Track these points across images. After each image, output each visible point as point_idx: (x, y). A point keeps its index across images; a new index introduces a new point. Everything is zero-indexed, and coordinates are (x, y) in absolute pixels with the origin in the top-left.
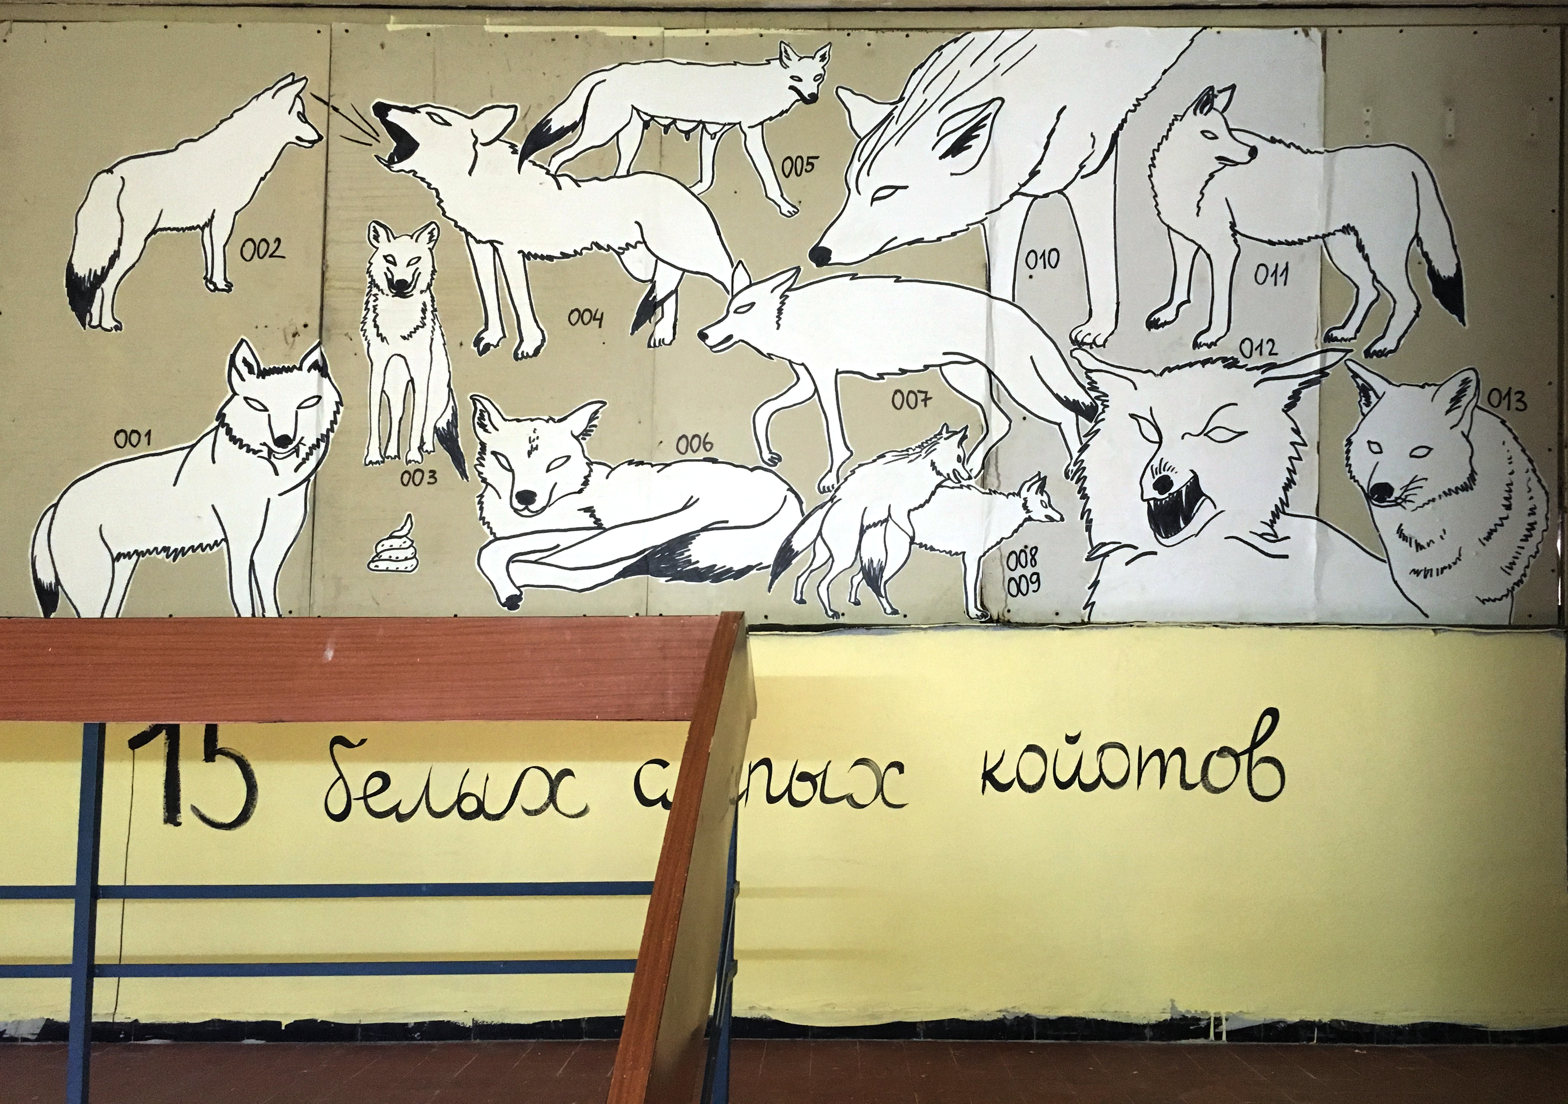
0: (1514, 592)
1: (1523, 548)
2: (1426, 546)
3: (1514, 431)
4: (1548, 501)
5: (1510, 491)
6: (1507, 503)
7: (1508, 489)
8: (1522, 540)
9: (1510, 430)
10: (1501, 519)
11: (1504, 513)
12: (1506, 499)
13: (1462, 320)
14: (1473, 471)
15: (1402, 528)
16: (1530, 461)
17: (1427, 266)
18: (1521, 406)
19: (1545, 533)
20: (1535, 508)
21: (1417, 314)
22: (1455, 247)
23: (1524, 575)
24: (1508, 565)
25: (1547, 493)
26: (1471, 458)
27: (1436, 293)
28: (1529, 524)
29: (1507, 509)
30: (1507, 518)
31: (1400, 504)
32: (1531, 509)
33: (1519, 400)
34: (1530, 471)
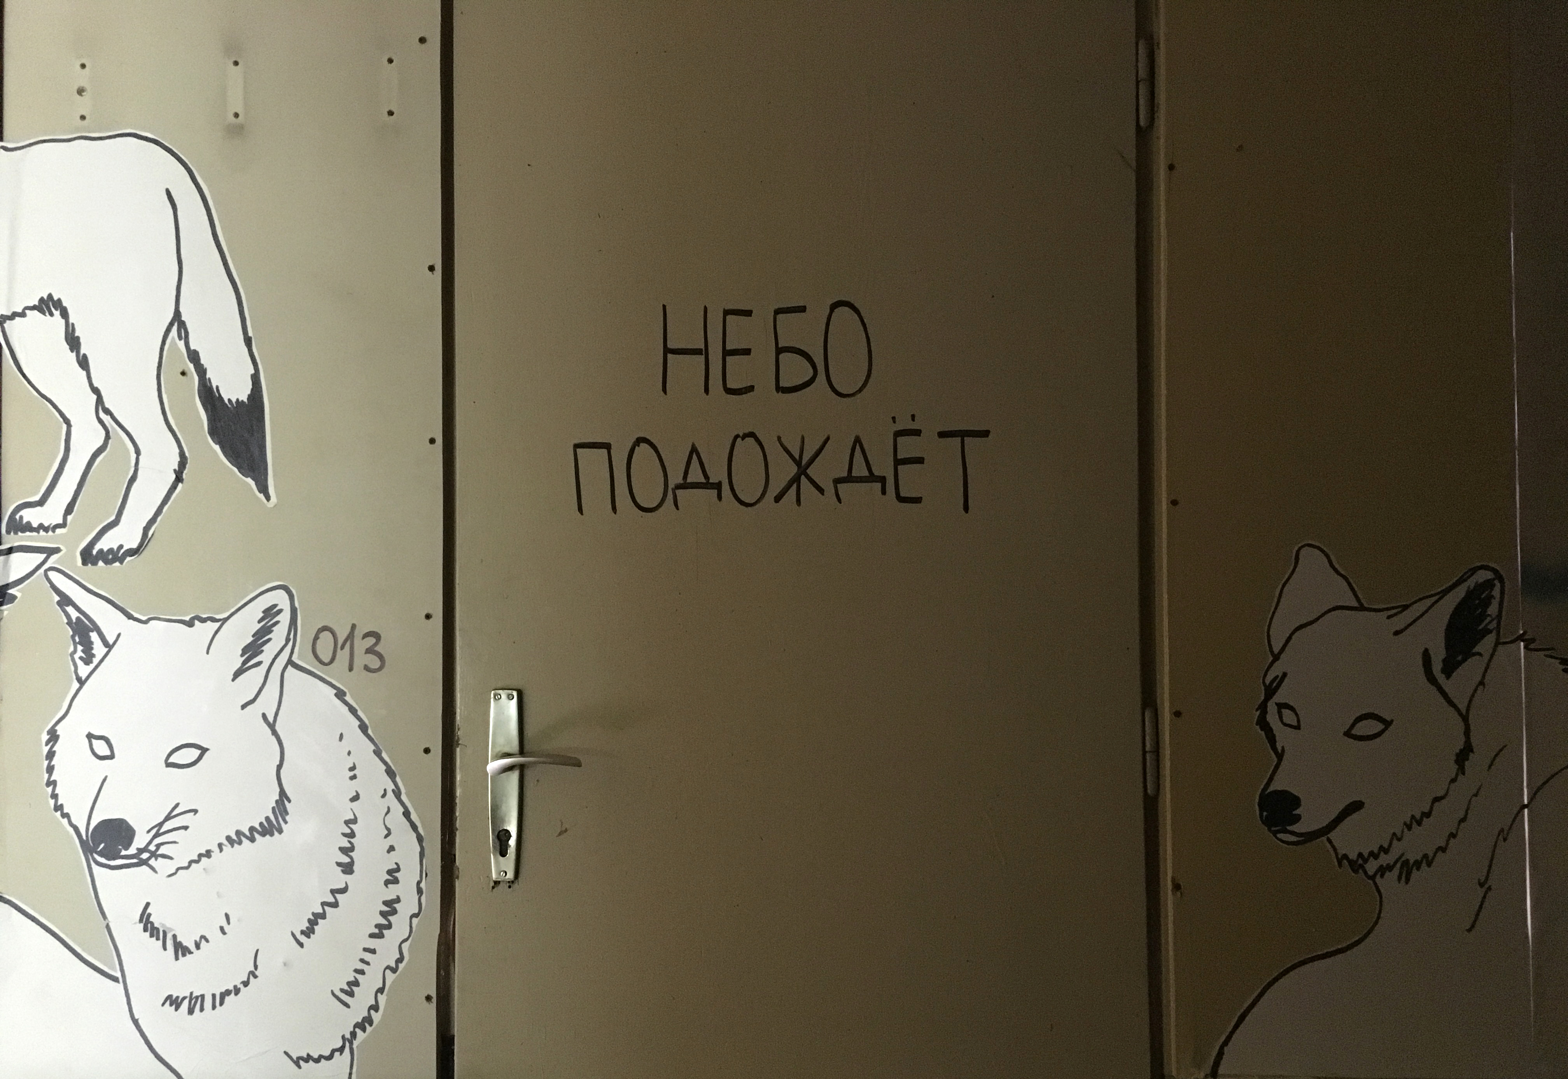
0: (356, 1044)
1: (373, 951)
2: (192, 947)
3: (360, 713)
4: (422, 855)
5: (352, 835)
6: (345, 860)
7: (349, 831)
8: (372, 936)
9: (353, 711)
10: (333, 892)
11: (339, 880)
12: (344, 851)
13: (263, 489)
14: (283, 793)
15: (149, 911)
16: (390, 773)
17: (196, 378)
18: (375, 663)
19: (415, 921)
20: (398, 870)
21: (179, 479)
22: (248, 341)
23: (375, 1007)
24: (346, 988)
25: (420, 839)
26: (279, 767)
27: (214, 432)
28: (386, 903)
29: (344, 872)
30: (344, 890)
31: (145, 862)
32: (390, 872)
33: (369, 651)
34: (390, 794)
